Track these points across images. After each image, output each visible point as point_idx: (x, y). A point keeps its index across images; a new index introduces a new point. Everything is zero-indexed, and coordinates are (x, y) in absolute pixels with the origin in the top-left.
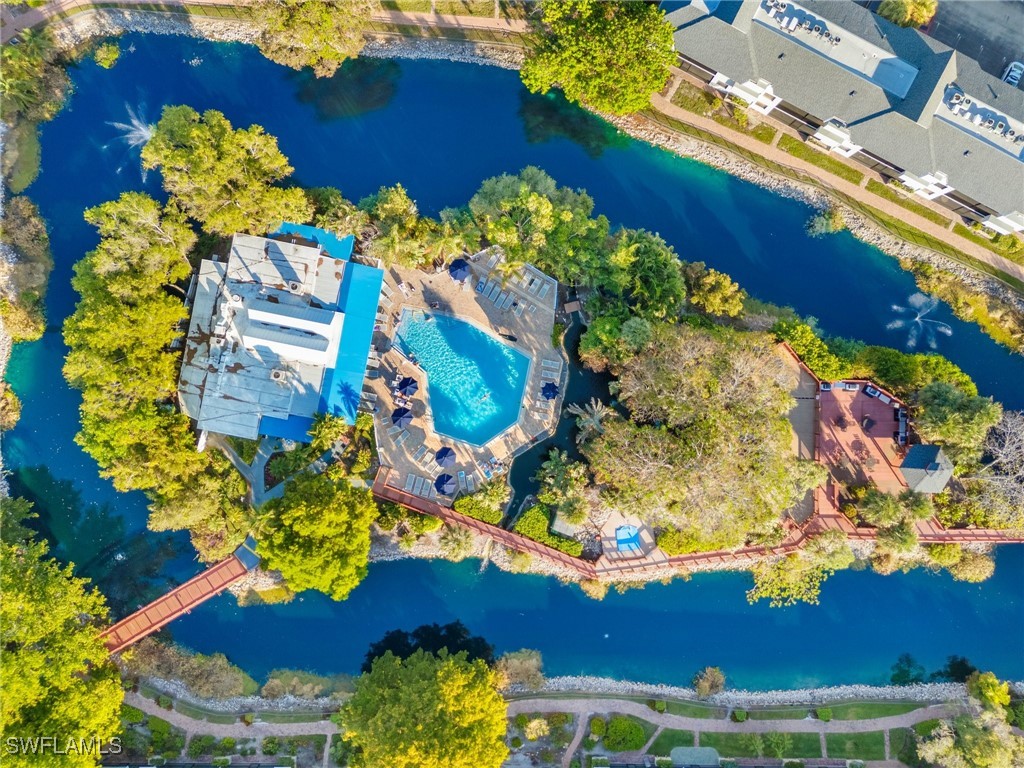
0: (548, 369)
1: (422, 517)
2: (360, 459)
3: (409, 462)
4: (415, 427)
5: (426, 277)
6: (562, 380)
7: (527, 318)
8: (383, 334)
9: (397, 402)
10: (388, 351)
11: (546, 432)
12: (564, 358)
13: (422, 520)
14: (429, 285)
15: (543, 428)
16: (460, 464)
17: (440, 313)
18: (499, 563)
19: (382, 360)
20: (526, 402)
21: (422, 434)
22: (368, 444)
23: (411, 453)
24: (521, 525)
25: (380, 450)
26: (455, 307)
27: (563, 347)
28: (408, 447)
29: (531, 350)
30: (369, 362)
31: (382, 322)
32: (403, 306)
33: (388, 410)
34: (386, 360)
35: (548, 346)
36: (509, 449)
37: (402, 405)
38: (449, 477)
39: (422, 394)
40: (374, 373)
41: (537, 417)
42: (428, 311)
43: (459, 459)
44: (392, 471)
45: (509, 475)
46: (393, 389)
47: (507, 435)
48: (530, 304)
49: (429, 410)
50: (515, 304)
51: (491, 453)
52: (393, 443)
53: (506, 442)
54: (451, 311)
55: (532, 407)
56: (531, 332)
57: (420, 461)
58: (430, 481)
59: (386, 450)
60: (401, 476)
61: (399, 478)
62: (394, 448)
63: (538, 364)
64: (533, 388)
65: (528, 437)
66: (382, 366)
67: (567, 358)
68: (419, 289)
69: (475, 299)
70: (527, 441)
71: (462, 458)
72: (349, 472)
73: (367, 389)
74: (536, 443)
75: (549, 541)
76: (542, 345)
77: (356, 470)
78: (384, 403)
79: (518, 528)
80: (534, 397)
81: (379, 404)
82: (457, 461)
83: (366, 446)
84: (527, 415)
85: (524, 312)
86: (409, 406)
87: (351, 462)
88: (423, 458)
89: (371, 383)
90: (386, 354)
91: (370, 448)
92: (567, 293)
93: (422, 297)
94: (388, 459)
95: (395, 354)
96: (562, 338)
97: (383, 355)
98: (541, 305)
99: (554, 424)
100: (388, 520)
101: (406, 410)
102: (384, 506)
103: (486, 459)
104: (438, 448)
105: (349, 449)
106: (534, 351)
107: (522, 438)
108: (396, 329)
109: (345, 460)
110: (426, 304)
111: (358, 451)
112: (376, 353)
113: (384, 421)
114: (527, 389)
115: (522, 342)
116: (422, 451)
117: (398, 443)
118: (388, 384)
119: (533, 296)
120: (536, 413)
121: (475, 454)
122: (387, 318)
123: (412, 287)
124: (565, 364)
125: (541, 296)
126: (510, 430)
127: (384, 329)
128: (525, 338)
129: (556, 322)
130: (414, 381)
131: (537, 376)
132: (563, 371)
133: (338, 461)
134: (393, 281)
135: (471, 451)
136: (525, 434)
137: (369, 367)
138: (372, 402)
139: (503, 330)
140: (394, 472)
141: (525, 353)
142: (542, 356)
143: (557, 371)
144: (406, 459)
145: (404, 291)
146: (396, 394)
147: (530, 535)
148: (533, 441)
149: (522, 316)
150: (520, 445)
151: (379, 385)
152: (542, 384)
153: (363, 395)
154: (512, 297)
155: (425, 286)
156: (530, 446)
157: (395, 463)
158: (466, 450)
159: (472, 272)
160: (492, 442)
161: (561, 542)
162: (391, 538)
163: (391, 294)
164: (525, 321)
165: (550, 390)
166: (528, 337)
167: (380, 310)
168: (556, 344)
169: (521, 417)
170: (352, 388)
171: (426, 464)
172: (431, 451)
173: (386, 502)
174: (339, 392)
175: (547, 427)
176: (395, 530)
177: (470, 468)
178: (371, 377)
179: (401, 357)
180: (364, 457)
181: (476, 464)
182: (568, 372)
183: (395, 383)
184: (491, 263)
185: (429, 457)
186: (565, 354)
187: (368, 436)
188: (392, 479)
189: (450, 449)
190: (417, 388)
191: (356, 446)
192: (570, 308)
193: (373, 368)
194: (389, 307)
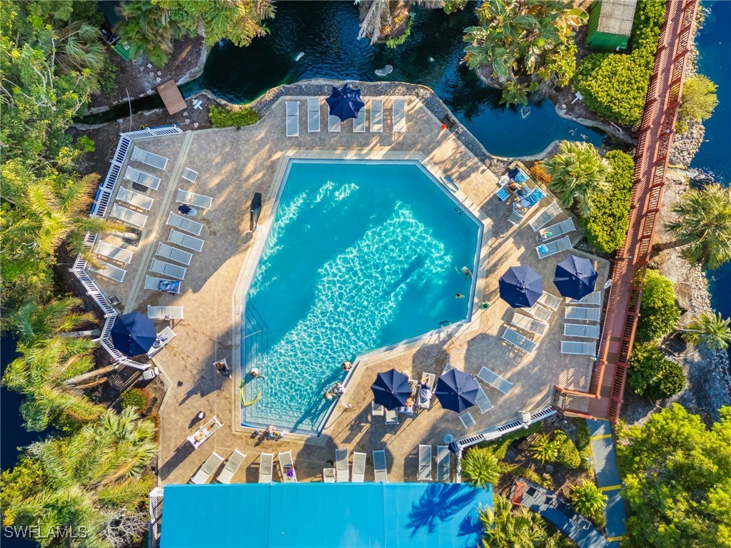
0: (304, 124)
1: (648, 311)
2: (552, 455)
3: (537, 358)
4: (467, 359)
5: (172, 393)
6: (318, 91)
7: (213, 183)
8: (300, 455)
9: (427, 404)
10: (330, 440)
11: (428, 103)
12: (277, 97)
13: (654, 311)
14: (188, 386)
15: (420, 111)
16: (521, 259)
17: (236, 355)
18: (693, 148)
19: (349, 447)
20: (378, 154)
21: (479, 340)
22: (517, 445)
23: (519, 356)
24: (629, 108)
25: (528, 419)
26: (220, 327)
27: (254, 103)
28: (508, 364)
29: (274, 163)
30: (359, 478)
31: (277, 463)
32: (237, 428)
33: (443, 418)
34: (348, 440)
35: (259, 132)
36: (474, 169)
37: (429, 394)
38: (560, 272)
39: (400, 357)
40: (377, 459)
41: (401, 126)
42: (237, 379)
43: (513, 262)
44: (561, 386)
45: (528, 159)
46: (402, 418)
47: (449, 178)
48: (184, 184)
49: (430, 338)
50: (185, 209)
51: (489, 203)
52: (507, 395)
53: (462, 177)
54: (228, 334)
55: (384, 139)
56: (238, 171)
57: (532, 336)
58: (568, 310)
59: (524, 406)
60: (567, 367)
61: (572, 371)
62: (517, 390)
63: (299, 145)
64: (348, 147)
65: (445, 137)
66: (361, 447)
67: (275, 90)
68: (197, 402)
69: (196, 290)
70: (452, 136)
71: (511, 255)
72: (582, 469)
73: (411, 467)
74: (453, 118)
75: (649, 45)
76: (261, 144)
77: (576, 460)
78: (434, 428)
79: (637, 113)
80: (364, 140)
81: (435, 437)
82: (518, 264)
83: (523, 446)
84: (400, 147)
85: (202, 190)
86: (429, 379)
87: (560, 471)
88: (525, 333)
89: (399, 461)
90: (337, 441)
91: (524, 438)
92: (147, 114)
93: (212, 396)
94: (539, 397)
95: (334, 424)
96: (236, 107)
97: (341, 447)
98: (183, 159)
99: (409, 91)
100: (666, 377)
101: (440, 385)
102: (638, 391)
103: (501, 209)
104: (500, 306)
105: (535, 477)
106: (275, 157)
107: (449, 148)
108: (284, 433)
109: (558, 482)
110: (225, 385)
111: (536, 462)
112: (338, 463)
113: (468, 421)
114: (351, 156)
115: (262, 184)
116: (512, 336)
117: (505, 386)
118: (393, 428)
119: (167, 179)
120: (396, 128)
121: (496, 232)
122: (266, 456)
123: (196, 420)
124: (287, 93)
125: (162, 163)
126: (437, 173)
127: (288, 456)
128: (252, 180)
129: (209, 124)
130: (379, 381)
131: (321, 141)
132: (301, 92)
133: (561, 495)
134: (193, 456)
135: (492, 242)
136: (439, 144)
137: (369, 475)
138: (435, 452)
139: (245, 226)
140: (563, 381)
141: (280, 176)
142: (281, 140)
143: (303, 104)
144: (533, 363)
145: (206, 432)
146: (410, 410)
147: (645, 84)
148: (451, 125)
149: (214, 193)
150: (463, 148)
151: (400, 444)
152: (336, 126)
153: (424, 474)
154: (176, 218)
155: (189, 395)
156: (462, 128)
157: (543, 384)
158: (493, 251)
159: (142, 309)
160: (467, 204)
161: (648, 19)
162: (691, 363)
163: (218, 458)
164: (221, 187)
165: (343, 106)
166: (252, 173)
167: (252, 473)
168: (254, 116)
169: (408, 157)
170: (417, 503)
171: (535, 324)
172: (508, 317)
173: (629, 391)
174: (431, 529)
175: (418, 104)
176: (676, 359)
177: (527, 237)
178: (388, 463)
179: (336, 413)
180: (548, 450)
181: (516, 226)
182: (303, 83)
183: (391, 416)
184: (118, 275)
185: (521, 321)
186: (269, 95)
187: (504, 447)
188: (577, 384)
189: (502, 282)
190: (392, 372)
191: (526, 465)
192: (174, 102)
193: (369, 462)
194: (242, 455)
